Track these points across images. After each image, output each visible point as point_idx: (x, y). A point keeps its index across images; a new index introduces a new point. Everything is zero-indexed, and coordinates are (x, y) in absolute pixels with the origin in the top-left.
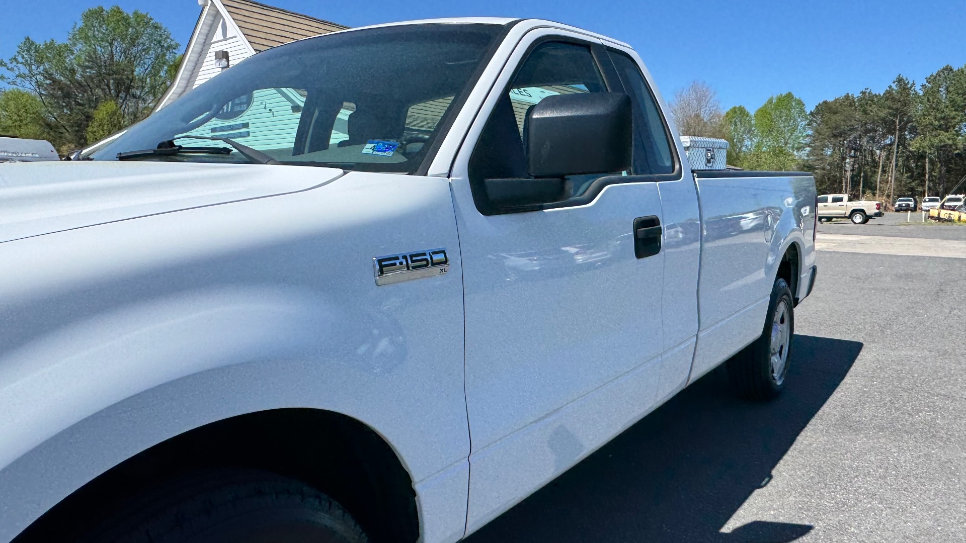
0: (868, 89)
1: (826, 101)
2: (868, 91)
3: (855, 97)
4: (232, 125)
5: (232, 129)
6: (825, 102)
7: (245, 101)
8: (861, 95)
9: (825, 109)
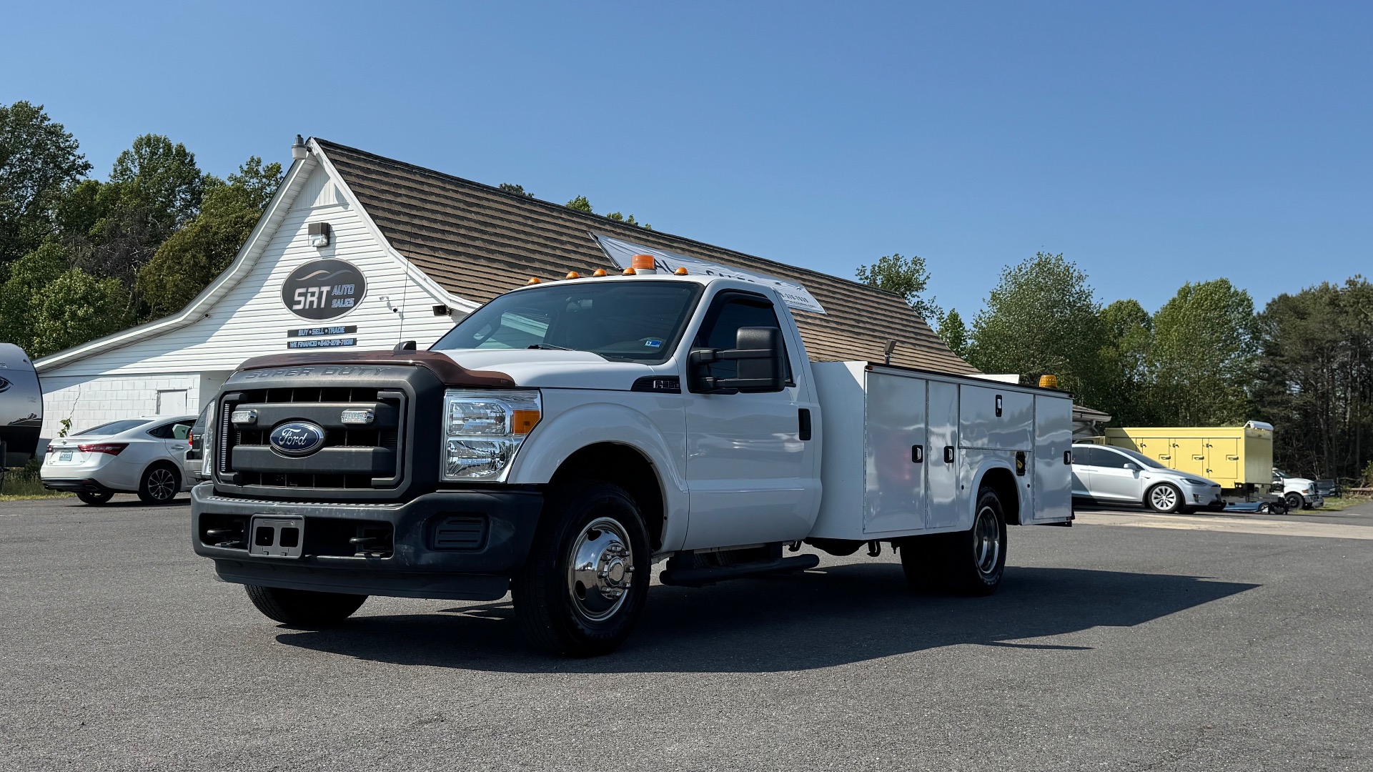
0: (1360, 276)
1: (1286, 295)
2: (1361, 280)
3: (1338, 289)
4: (327, 328)
5: (326, 334)
6: (1284, 298)
7: (352, 293)
8: (1348, 286)
9: (1285, 307)
